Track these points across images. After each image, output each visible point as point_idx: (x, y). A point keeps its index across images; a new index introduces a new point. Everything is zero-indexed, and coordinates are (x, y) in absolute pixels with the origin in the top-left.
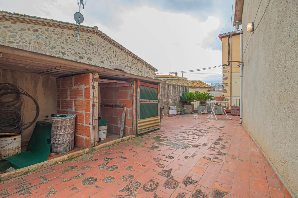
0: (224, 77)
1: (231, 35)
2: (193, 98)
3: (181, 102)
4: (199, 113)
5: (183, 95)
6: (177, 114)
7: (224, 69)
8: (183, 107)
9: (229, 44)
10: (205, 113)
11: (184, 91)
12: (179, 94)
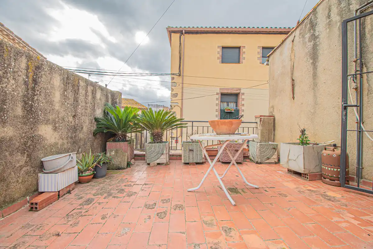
0: (173, 93)
1: (184, 31)
2: (135, 124)
3: (98, 136)
4: (149, 164)
5: (106, 114)
6: (79, 182)
7: (173, 81)
8: (104, 150)
9: (180, 44)
10: (164, 161)
11: (110, 103)
12: (94, 110)
